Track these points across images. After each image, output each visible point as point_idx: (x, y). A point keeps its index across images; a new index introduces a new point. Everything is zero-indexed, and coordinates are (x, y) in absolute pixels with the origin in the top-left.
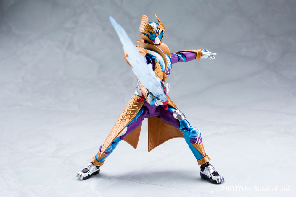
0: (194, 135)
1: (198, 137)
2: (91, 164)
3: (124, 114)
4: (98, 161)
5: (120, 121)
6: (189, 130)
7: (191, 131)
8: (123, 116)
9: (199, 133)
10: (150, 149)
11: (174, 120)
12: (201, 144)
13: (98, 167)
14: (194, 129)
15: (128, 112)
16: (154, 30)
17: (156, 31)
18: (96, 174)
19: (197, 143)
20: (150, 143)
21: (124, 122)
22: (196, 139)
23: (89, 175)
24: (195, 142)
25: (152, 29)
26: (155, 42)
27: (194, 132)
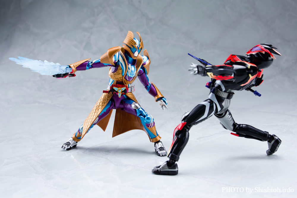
0: (148, 121)
1: (151, 122)
2: (72, 139)
3: (98, 105)
4: (77, 138)
5: (94, 110)
6: (145, 116)
7: (146, 118)
8: (97, 107)
9: (152, 119)
10: (114, 135)
11: (133, 110)
12: (153, 128)
13: (77, 142)
14: (148, 116)
15: (101, 103)
16: (137, 46)
17: (138, 46)
18: (75, 147)
19: (151, 126)
20: (115, 131)
21: (97, 112)
22: (150, 124)
23: (71, 147)
24: (149, 126)
25: (135, 44)
26: (134, 54)
27: (148, 118)
